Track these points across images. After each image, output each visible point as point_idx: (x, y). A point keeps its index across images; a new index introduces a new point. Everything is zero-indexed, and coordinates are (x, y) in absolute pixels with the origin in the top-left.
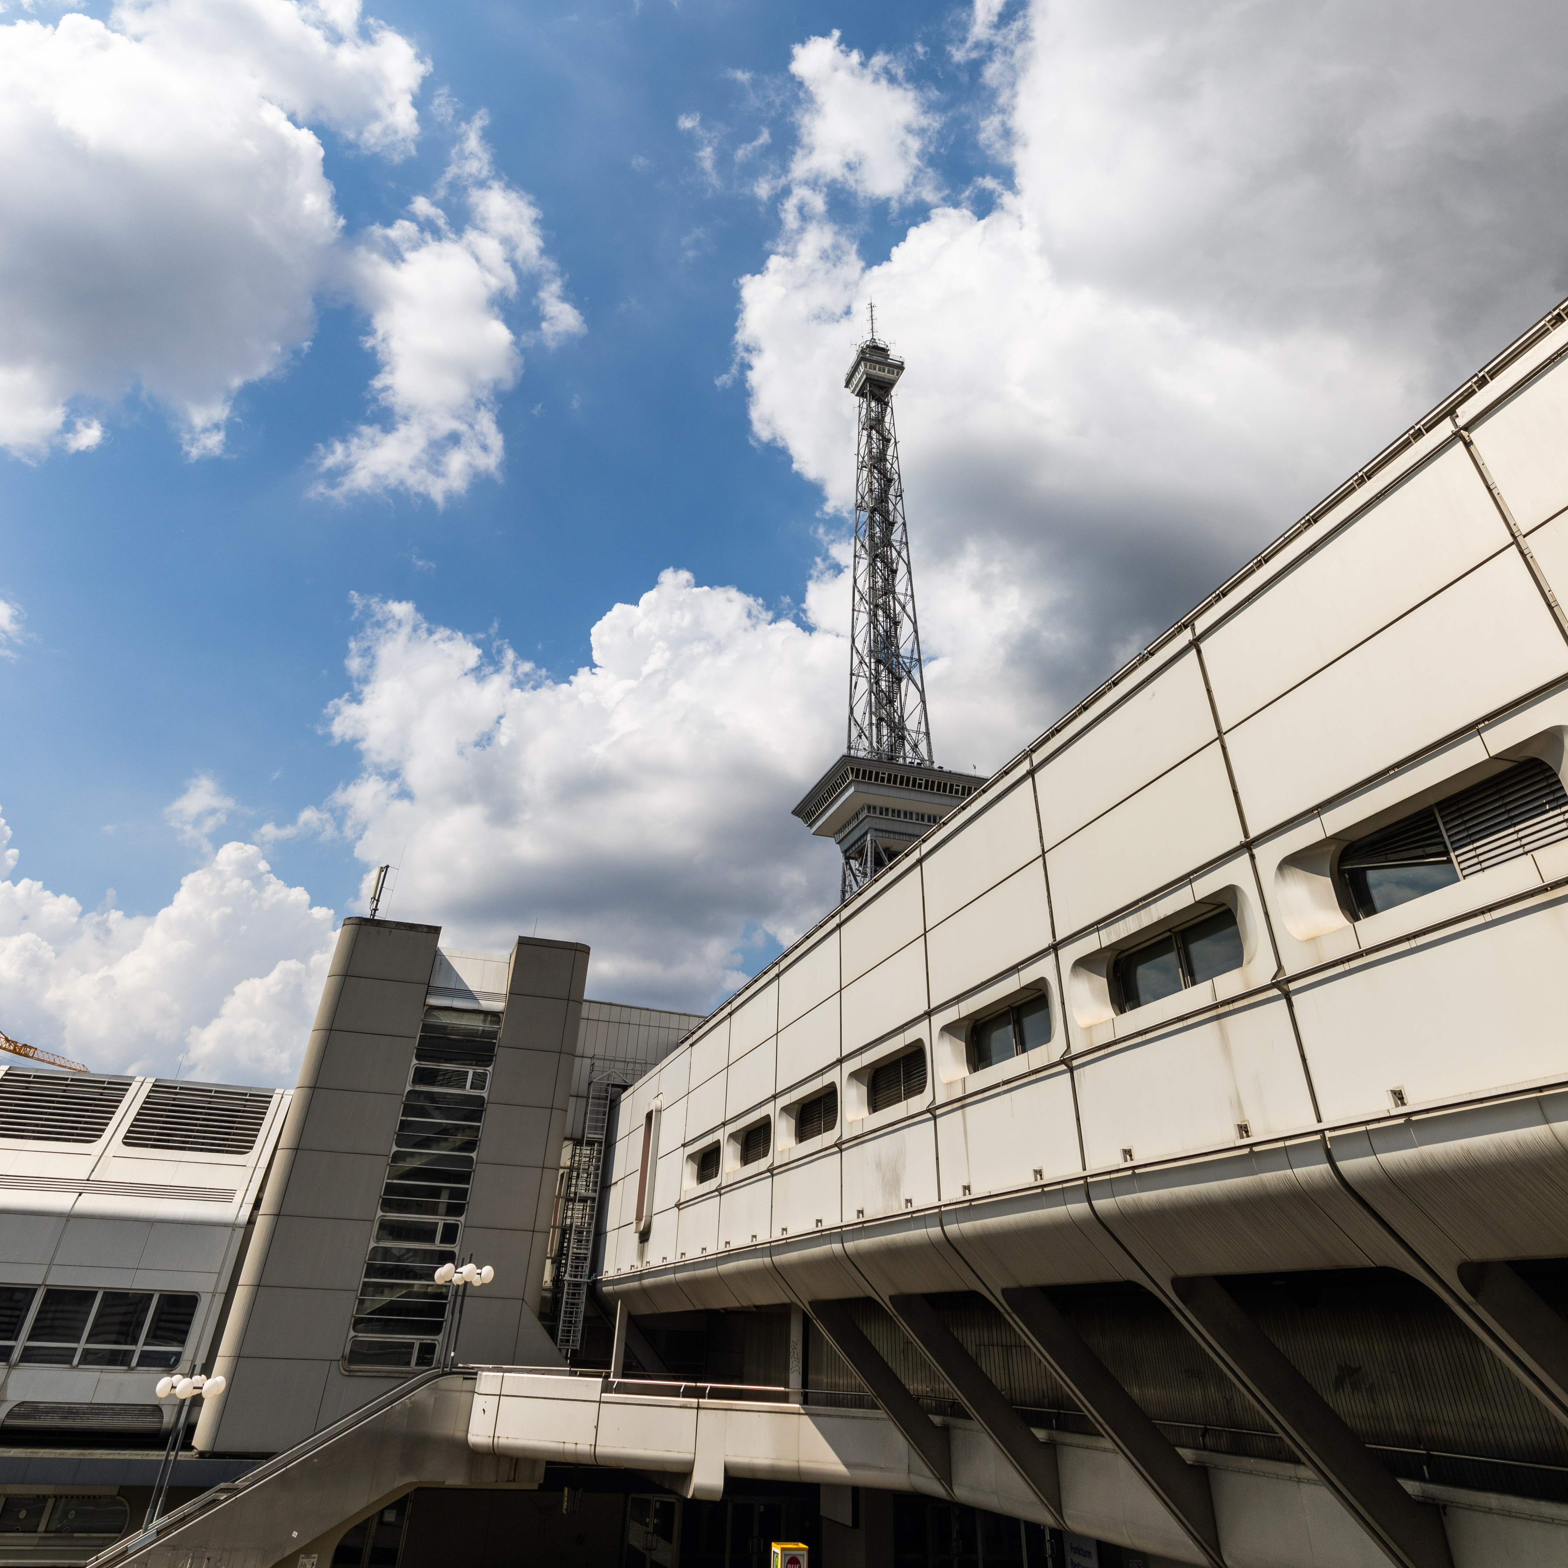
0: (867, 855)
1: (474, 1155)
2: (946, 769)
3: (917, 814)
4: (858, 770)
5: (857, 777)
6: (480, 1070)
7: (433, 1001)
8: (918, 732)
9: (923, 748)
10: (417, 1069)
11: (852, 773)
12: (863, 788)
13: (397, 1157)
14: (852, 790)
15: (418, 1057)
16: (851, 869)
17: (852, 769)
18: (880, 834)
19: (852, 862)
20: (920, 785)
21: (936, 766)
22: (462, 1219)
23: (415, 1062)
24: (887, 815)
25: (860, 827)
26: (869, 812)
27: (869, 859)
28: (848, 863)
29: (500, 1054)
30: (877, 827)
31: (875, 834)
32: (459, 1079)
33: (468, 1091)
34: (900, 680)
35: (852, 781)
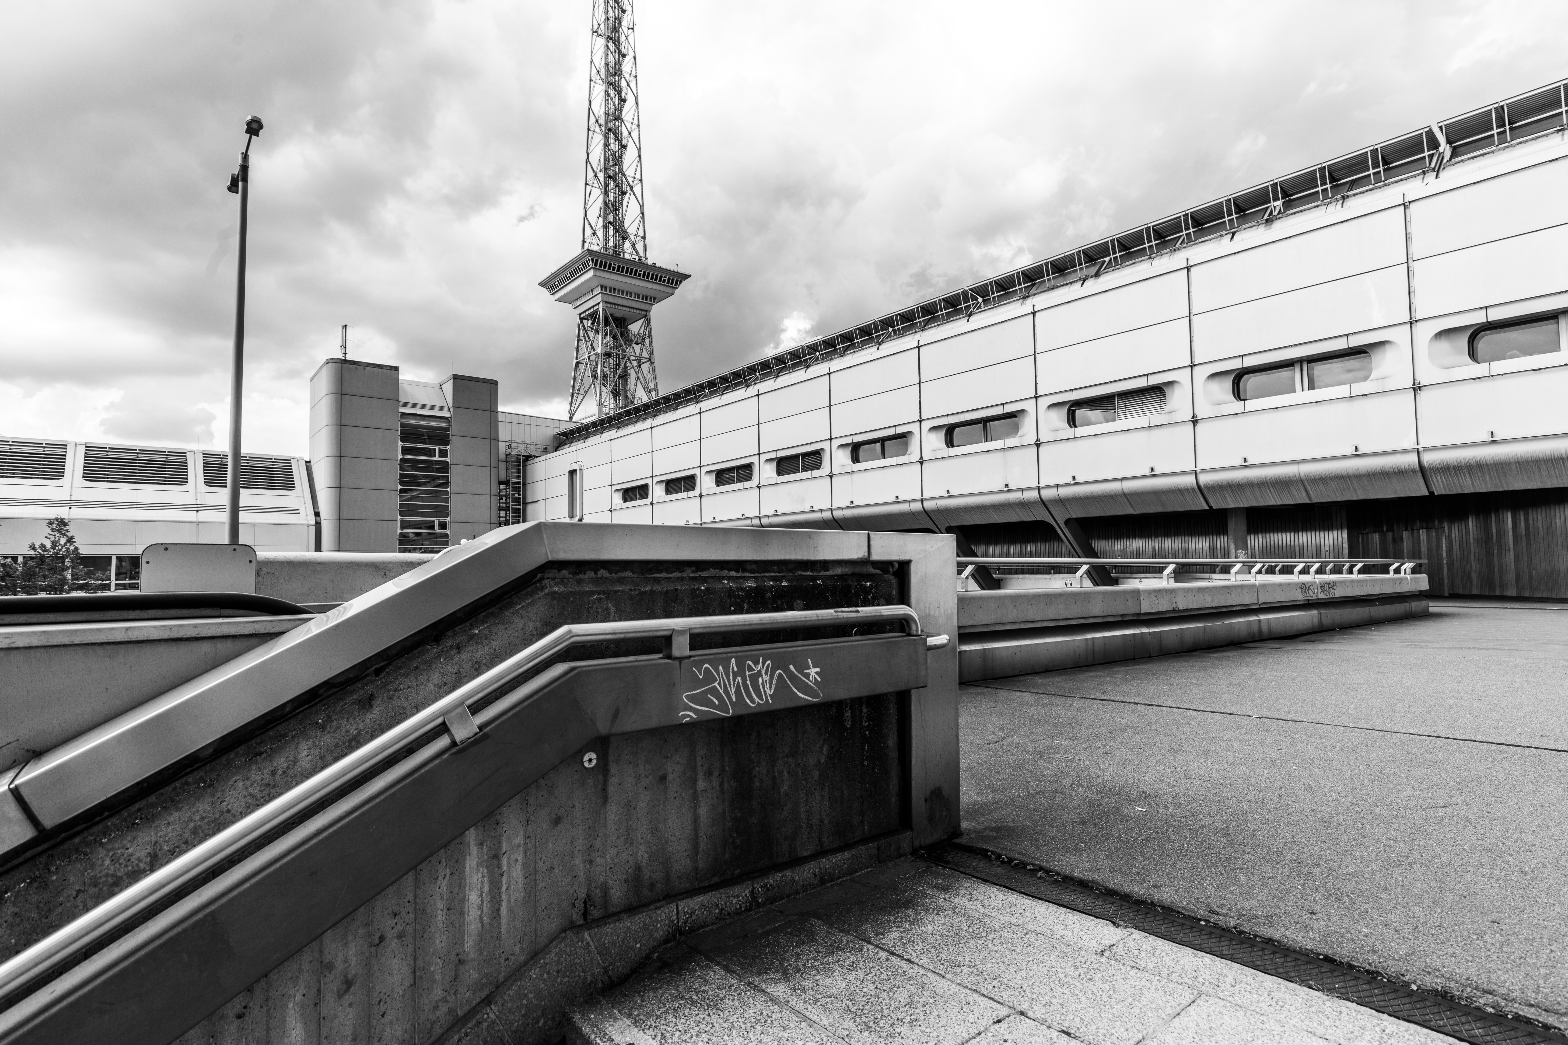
0: (599, 318)
1: (448, 489)
2: (658, 265)
3: (635, 294)
4: (597, 261)
5: (596, 265)
6: (443, 448)
7: (403, 410)
8: (636, 235)
9: (640, 247)
10: (402, 447)
11: (593, 262)
12: (599, 273)
13: (402, 491)
14: (591, 274)
15: (402, 441)
16: (584, 326)
17: (593, 260)
18: (609, 305)
19: (585, 322)
20: (640, 275)
21: (650, 262)
22: (448, 519)
23: (400, 443)
24: (614, 293)
25: (594, 299)
26: (602, 290)
27: (601, 321)
28: (582, 322)
29: (454, 440)
30: (607, 300)
31: (605, 305)
32: (431, 453)
33: (437, 458)
34: (624, 193)
35: (592, 268)
